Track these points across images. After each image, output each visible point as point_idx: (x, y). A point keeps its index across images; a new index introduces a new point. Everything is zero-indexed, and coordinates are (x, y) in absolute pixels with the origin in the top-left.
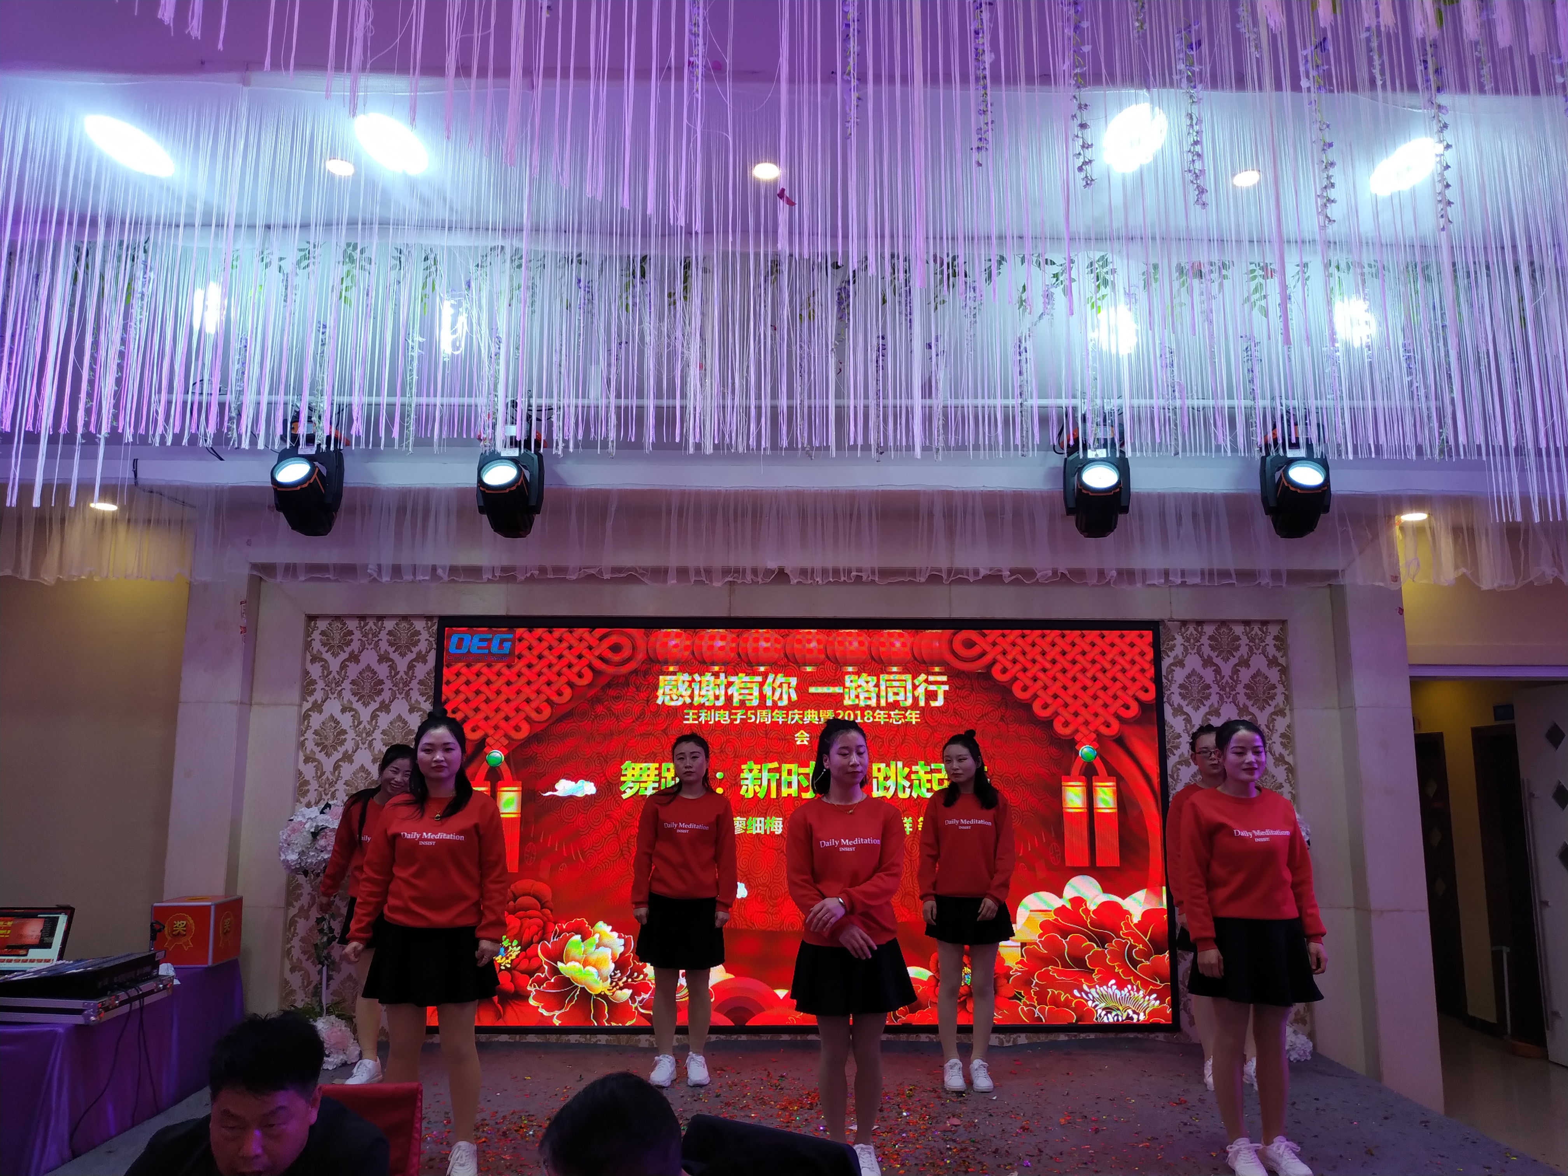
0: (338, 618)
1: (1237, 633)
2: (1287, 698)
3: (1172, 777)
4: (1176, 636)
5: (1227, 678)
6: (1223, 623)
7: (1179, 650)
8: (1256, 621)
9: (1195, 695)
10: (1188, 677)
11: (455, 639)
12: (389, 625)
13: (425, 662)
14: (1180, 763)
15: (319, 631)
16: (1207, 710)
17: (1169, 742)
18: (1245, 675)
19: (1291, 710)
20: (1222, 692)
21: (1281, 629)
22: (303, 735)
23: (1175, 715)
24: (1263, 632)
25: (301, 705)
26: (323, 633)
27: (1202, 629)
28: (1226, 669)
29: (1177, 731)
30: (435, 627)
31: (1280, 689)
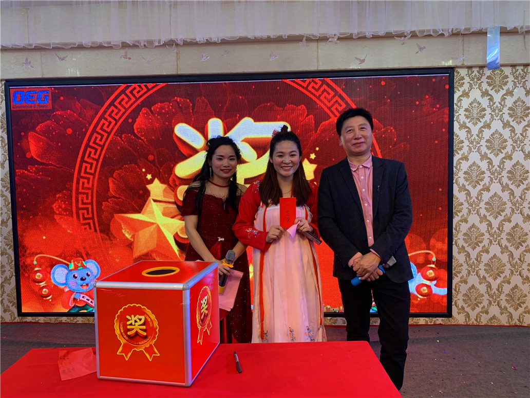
1: (506, 74)
3: (456, 168)
4: (465, 77)
5: (497, 104)
6: (498, 67)
7: (466, 87)
8: (520, 65)
9: (475, 115)
10: (471, 104)
14: (462, 159)
16: (482, 125)
17: (455, 146)
18: (509, 101)
20: (493, 113)
23: (460, 129)
24: (524, 72)
27: (483, 72)
28: (497, 98)
29: (461, 139)
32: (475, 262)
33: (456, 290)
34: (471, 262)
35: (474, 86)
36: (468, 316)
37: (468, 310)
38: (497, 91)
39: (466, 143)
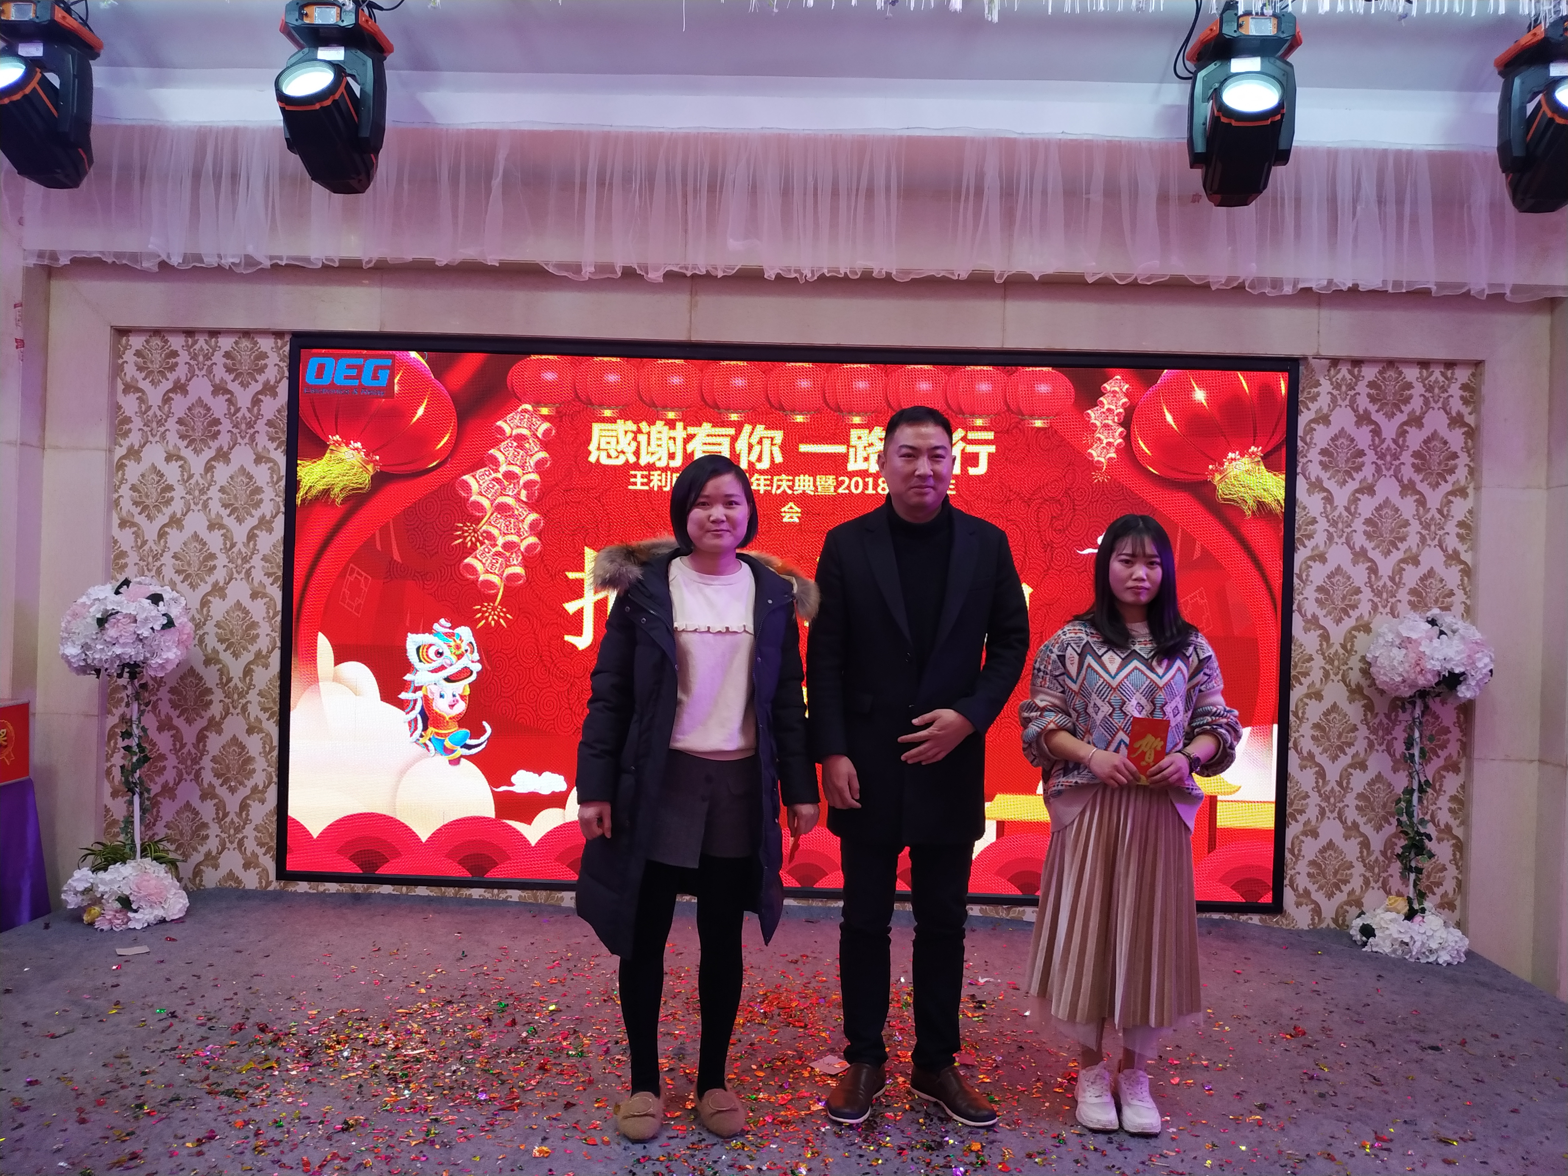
0: (157, 332)
1: (1408, 379)
2: (1472, 472)
3: (1300, 577)
4: (1322, 381)
5: (1389, 442)
6: (1391, 363)
7: (1323, 402)
8: (1437, 362)
9: (1342, 465)
10: (1334, 439)
11: (313, 363)
12: (226, 343)
13: (275, 395)
14: (1312, 558)
15: (133, 351)
16: (1357, 486)
17: (1299, 530)
18: (1415, 438)
19: (1477, 489)
20: (1380, 462)
21: (1473, 375)
22: (117, 491)
23: (1310, 492)
24: (1447, 378)
25: (111, 451)
26: (138, 353)
27: (1360, 371)
28: (1389, 429)
29: (1312, 514)
30: (287, 348)
31: (1463, 459)
32: (1337, 788)
33: (1292, 852)
34: (1328, 788)
35: (1340, 402)
36: (1317, 911)
37: (1318, 896)
38: (1390, 416)
39: (1322, 524)
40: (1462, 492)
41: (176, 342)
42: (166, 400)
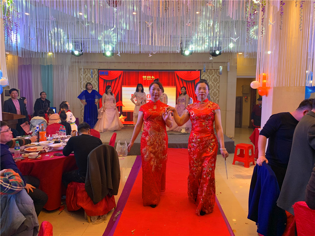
0: (84, 69)
12: (91, 70)
13: (96, 75)
15: (81, 71)
19: (220, 83)
22: (81, 86)
24: (217, 71)
25: (80, 81)
30: (98, 70)
35: (205, 74)
38: (211, 75)
40: (218, 83)
41: (86, 70)
42: (85, 76)
